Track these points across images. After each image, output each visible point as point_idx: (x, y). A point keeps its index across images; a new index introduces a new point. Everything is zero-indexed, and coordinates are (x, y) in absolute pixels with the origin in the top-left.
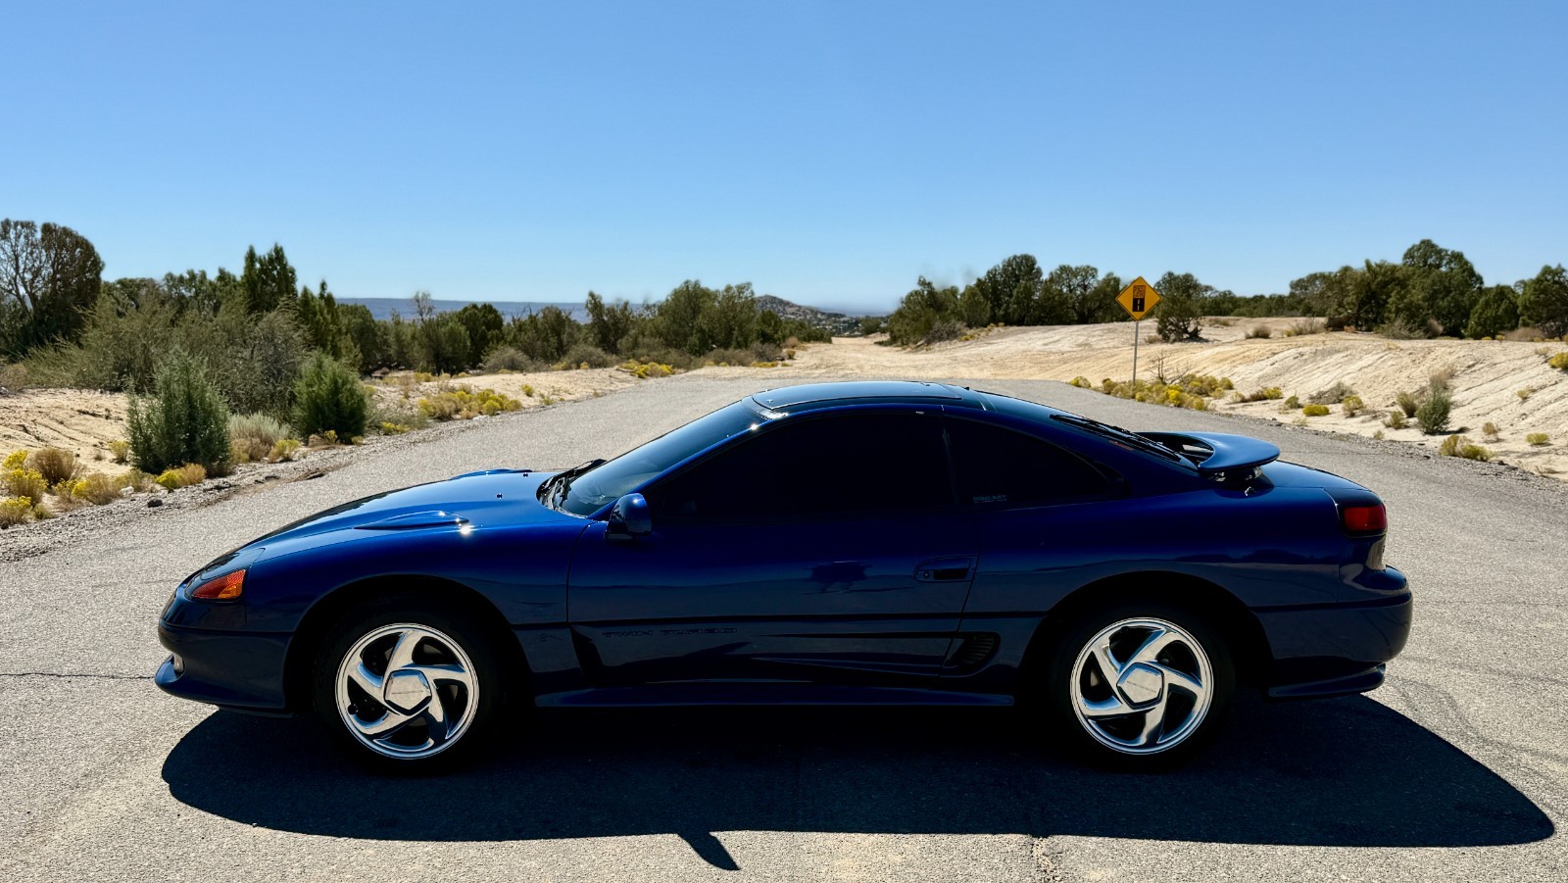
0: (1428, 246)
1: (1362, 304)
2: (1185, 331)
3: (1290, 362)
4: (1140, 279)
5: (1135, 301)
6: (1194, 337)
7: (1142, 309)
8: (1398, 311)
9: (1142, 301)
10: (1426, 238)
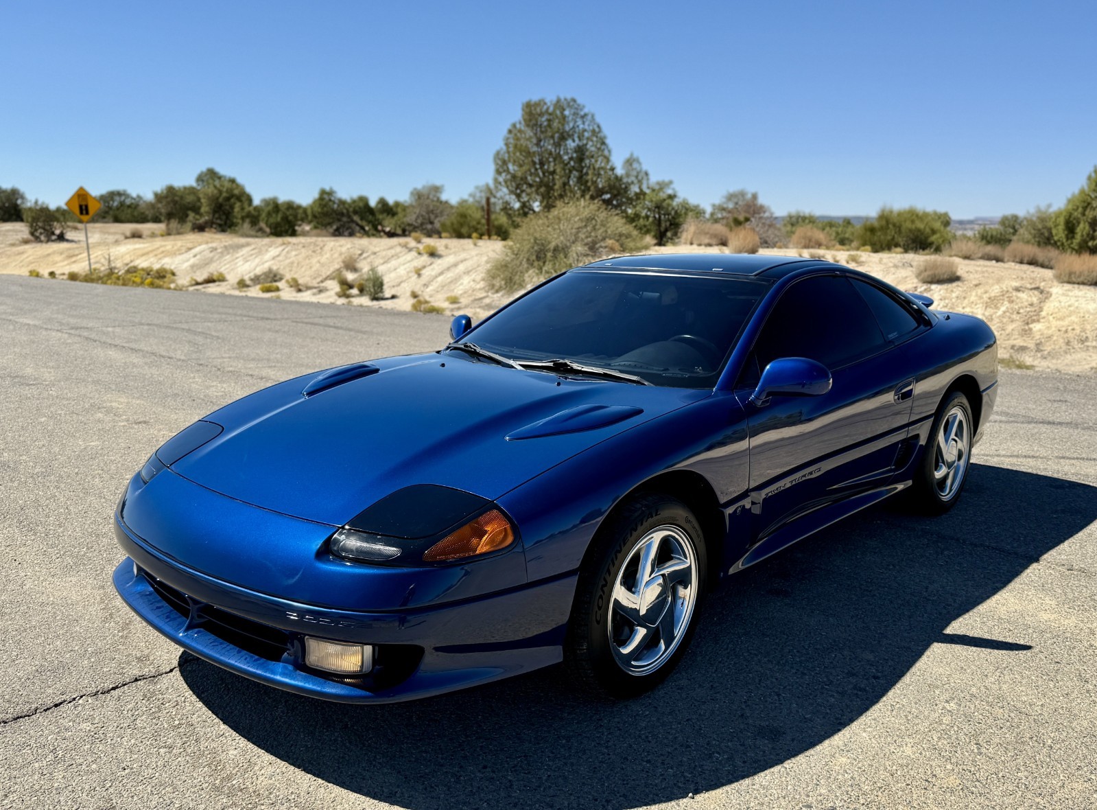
0: (212, 174)
1: (215, 212)
2: (53, 233)
3: (208, 255)
4: (81, 189)
5: (81, 207)
6: (61, 238)
7: (87, 213)
8: (243, 219)
9: (86, 207)
10: (210, 166)
